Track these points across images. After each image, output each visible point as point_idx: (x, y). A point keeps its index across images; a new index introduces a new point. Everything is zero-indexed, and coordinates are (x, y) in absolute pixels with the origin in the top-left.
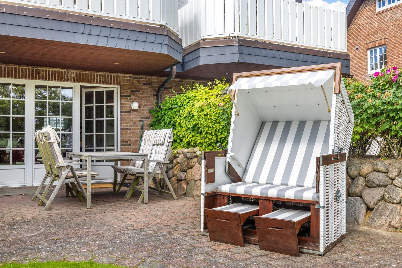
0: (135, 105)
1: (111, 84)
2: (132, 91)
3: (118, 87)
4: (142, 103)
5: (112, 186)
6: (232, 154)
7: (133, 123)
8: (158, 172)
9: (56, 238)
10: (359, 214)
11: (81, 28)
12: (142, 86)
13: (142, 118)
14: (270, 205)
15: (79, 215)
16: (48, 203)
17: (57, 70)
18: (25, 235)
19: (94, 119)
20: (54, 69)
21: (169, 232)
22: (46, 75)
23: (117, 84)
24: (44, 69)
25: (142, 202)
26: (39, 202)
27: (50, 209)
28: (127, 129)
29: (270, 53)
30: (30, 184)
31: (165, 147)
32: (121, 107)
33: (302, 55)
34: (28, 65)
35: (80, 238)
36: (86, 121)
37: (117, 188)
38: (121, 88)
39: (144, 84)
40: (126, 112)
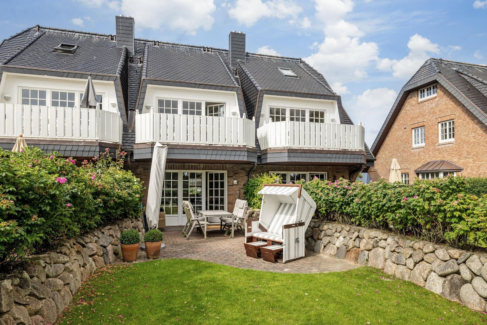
0: (235, 182)
1: (222, 170)
2: (234, 174)
3: (226, 171)
4: (240, 180)
5: (220, 227)
6: (261, 220)
7: (234, 192)
8: (239, 223)
9: (189, 252)
10: (321, 248)
11: (203, 152)
12: (240, 171)
13: (240, 189)
14: (271, 243)
15: (200, 243)
16: (188, 236)
17: (194, 164)
18: (178, 250)
19: (214, 189)
20: (192, 164)
21: (233, 252)
22: (188, 167)
23: (225, 170)
24: (187, 164)
25: (231, 237)
26: (184, 236)
27: (189, 239)
28: (231, 195)
29: (307, 155)
30: (180, 225)
31: (243, 210)
32: (228, 183)
33: (329, 154)
34: (179, 163)
35: (198, 252)
36: (210, 190)
37: (222, 228)
38: (228, 172)
39: (241, 169)
40: (230, 186)
